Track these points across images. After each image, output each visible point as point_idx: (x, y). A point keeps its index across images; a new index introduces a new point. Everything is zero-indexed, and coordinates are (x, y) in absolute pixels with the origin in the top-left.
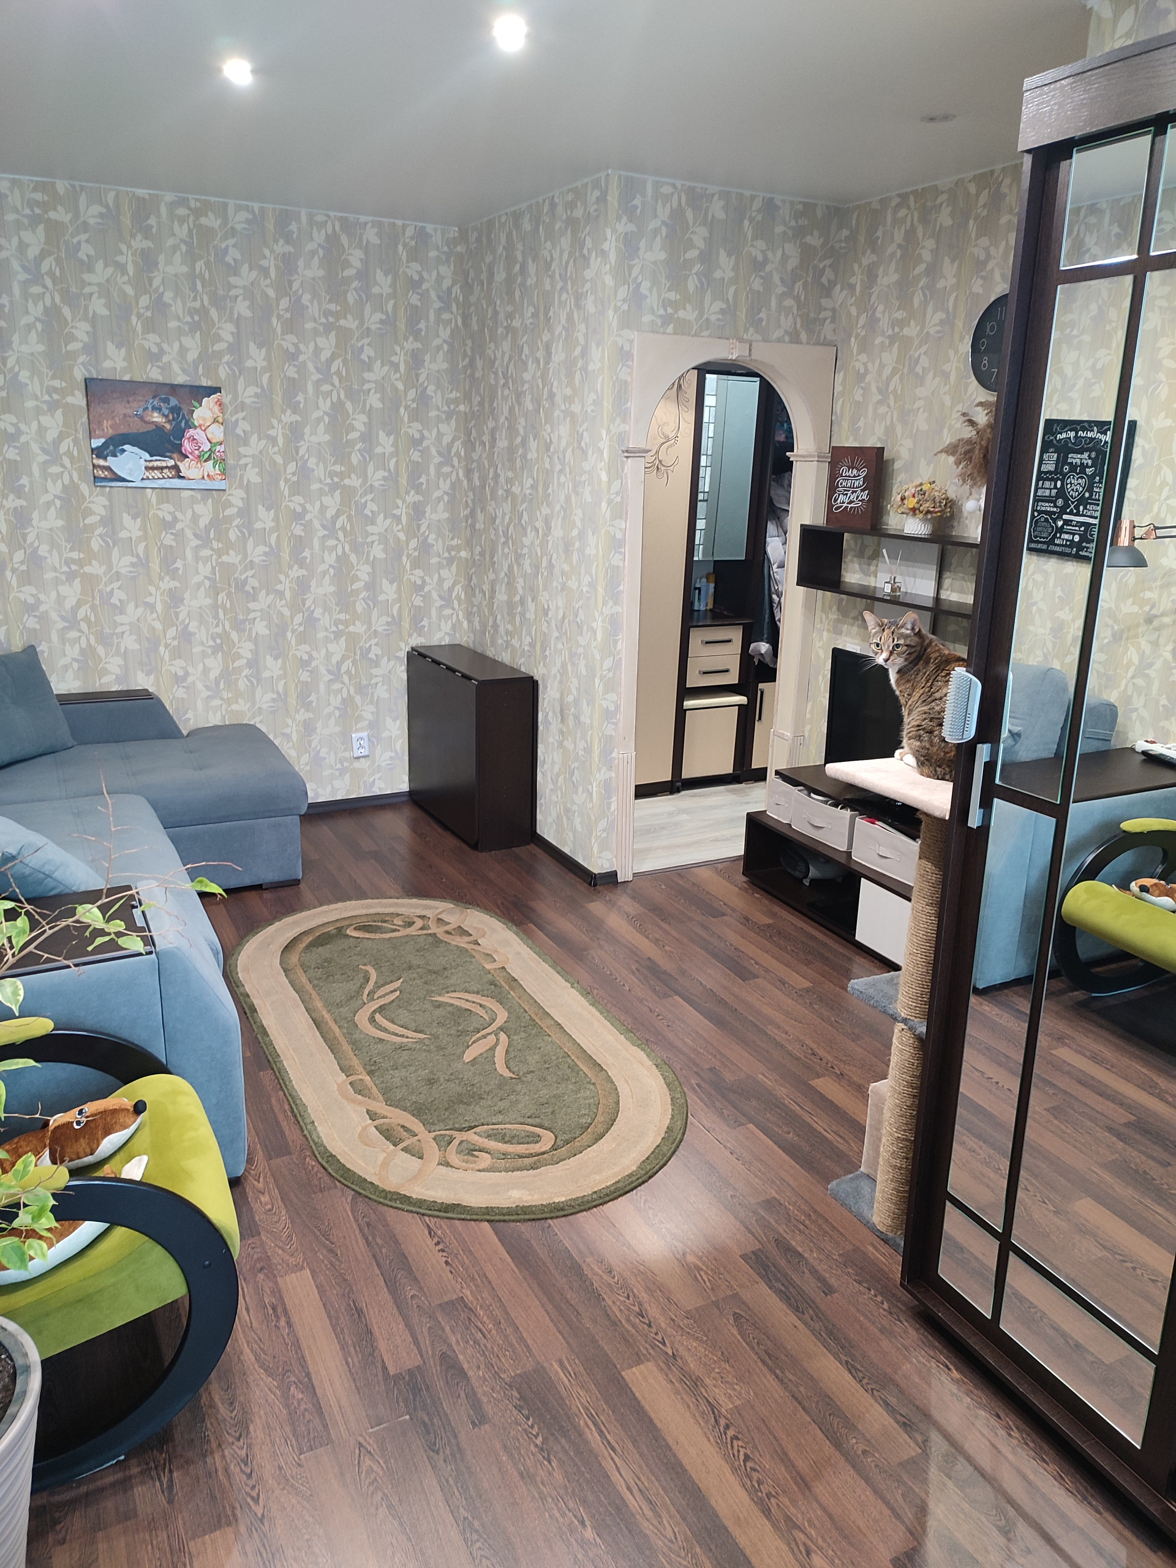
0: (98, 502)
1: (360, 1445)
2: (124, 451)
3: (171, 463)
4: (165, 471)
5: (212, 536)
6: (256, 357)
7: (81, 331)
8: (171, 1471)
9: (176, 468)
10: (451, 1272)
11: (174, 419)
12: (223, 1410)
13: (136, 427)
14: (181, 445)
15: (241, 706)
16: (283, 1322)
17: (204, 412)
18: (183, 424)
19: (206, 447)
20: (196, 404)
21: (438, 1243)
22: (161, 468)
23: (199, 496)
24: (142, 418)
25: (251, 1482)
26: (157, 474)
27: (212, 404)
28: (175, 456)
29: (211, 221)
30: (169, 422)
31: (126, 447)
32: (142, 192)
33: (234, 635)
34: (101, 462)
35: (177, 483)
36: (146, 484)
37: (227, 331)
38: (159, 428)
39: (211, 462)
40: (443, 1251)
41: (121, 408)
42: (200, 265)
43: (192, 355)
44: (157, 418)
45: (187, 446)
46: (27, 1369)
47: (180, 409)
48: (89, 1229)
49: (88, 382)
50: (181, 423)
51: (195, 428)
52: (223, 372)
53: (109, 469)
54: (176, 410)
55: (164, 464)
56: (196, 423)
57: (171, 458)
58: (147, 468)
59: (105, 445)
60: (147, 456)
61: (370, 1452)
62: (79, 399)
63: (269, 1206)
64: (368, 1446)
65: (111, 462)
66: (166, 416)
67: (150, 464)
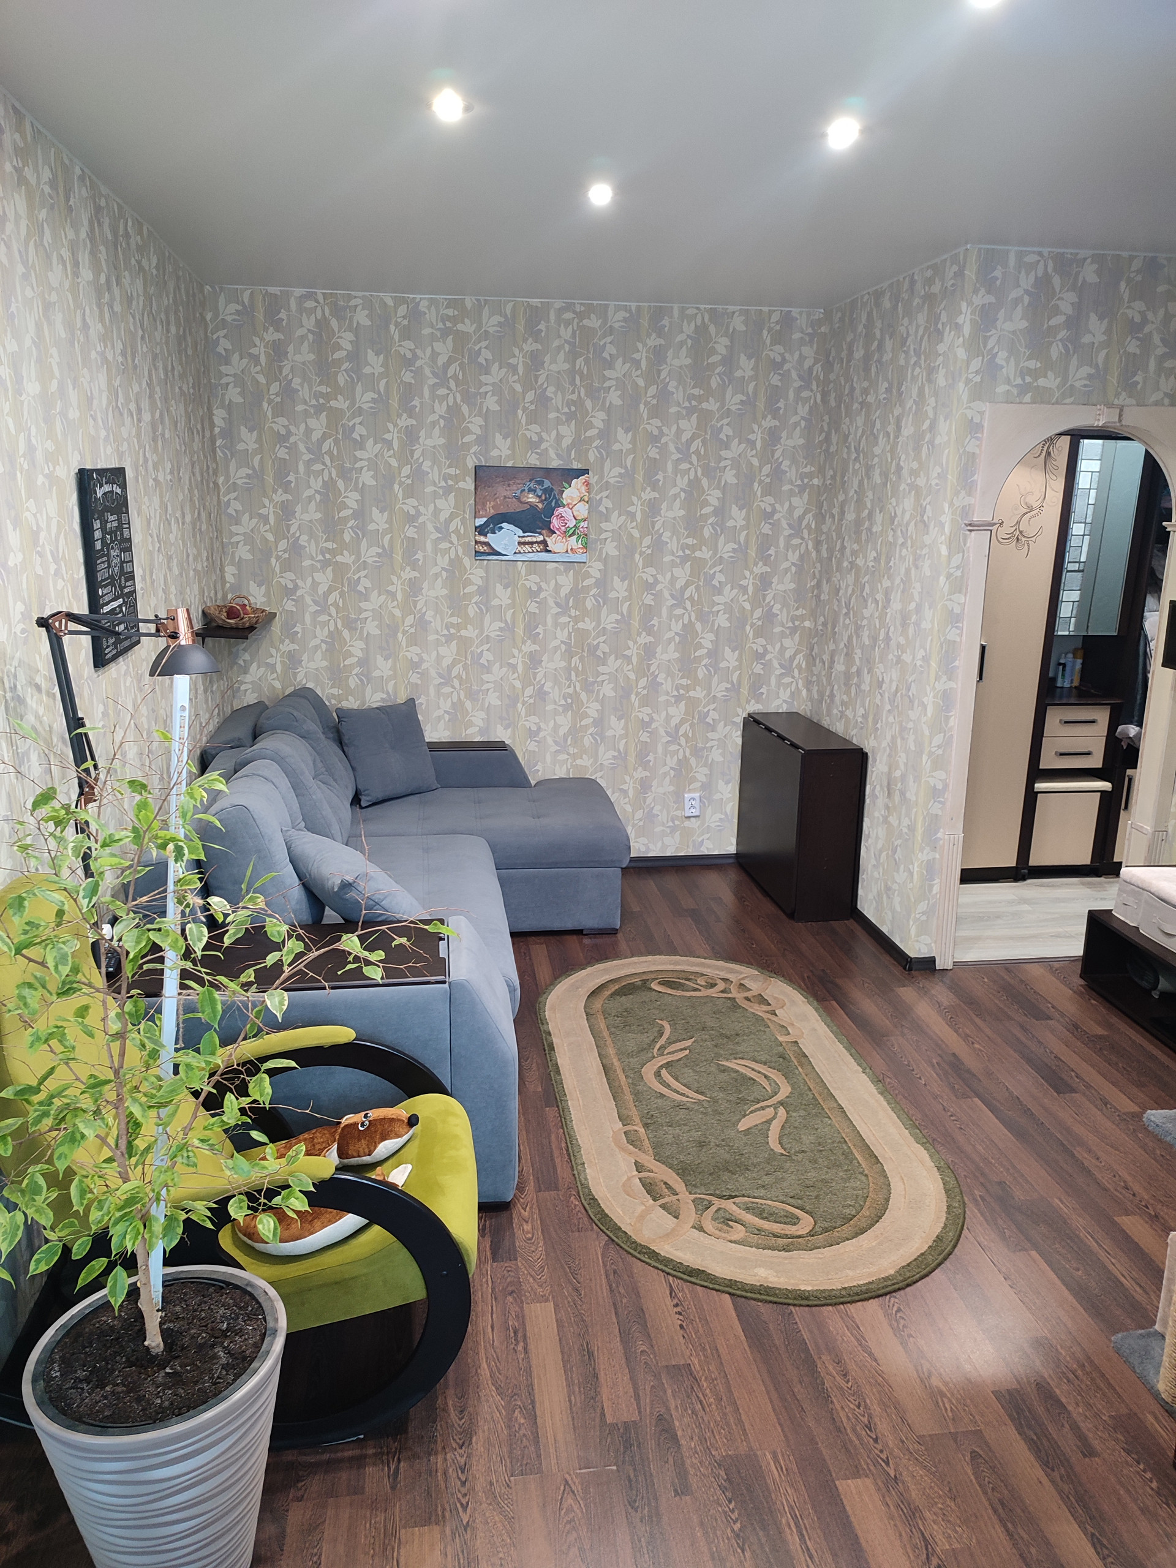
0: (476, 572)
1: (566, 1481)
2: (501, 528)
3: (541, 538)
4: (535, 545)
5: (571, 605)
6: (623, 440)
7: (476, 425)
8: (399, 1460)
9: (544, 543)
10: (684, 1337)
11: (545, 500)
12: (453, 1415)
14: (550, 522)
15: (585, 761)
16: (520, 1348)
17: (573, 492)
18: (553, 504)
19: (572, 523)
20: (566, 485)
21: (676, 1305)
22: (532, 543)
23: (562, 567)
24: (518, 499)
25: (464, 1490)
26: (528, 548)
27: (580, 485)
28: (544, 532)
29: (593, 322)
31: (504, 525)
32: (535, 301)
33: (583, 696)
34: (482, 539)
35: (544, 556)
37: (598, 419)
38: (533, 507)
39: (575, 537)
40: (680, 1314)
41: (502, 491)
42: (580, 362)
43: (566, 442)
44: (532, 498)
46: (275, 1332)
47: (552, 490)
48: (351, 1221)
49: (477, 468)
50: (552, 501)
52: (592, 456)
54: (548, 491)
55: (534, 540)
57: (540, 534)
58: (520, 543)
59: (486, 524)
60: (520, 533)
61: (573, 1492)
62: (469, 484)
63: (530, 1235)
64: (572, 1486)
65: (490, 538)
66: (540, 497)
67: (523, 540)
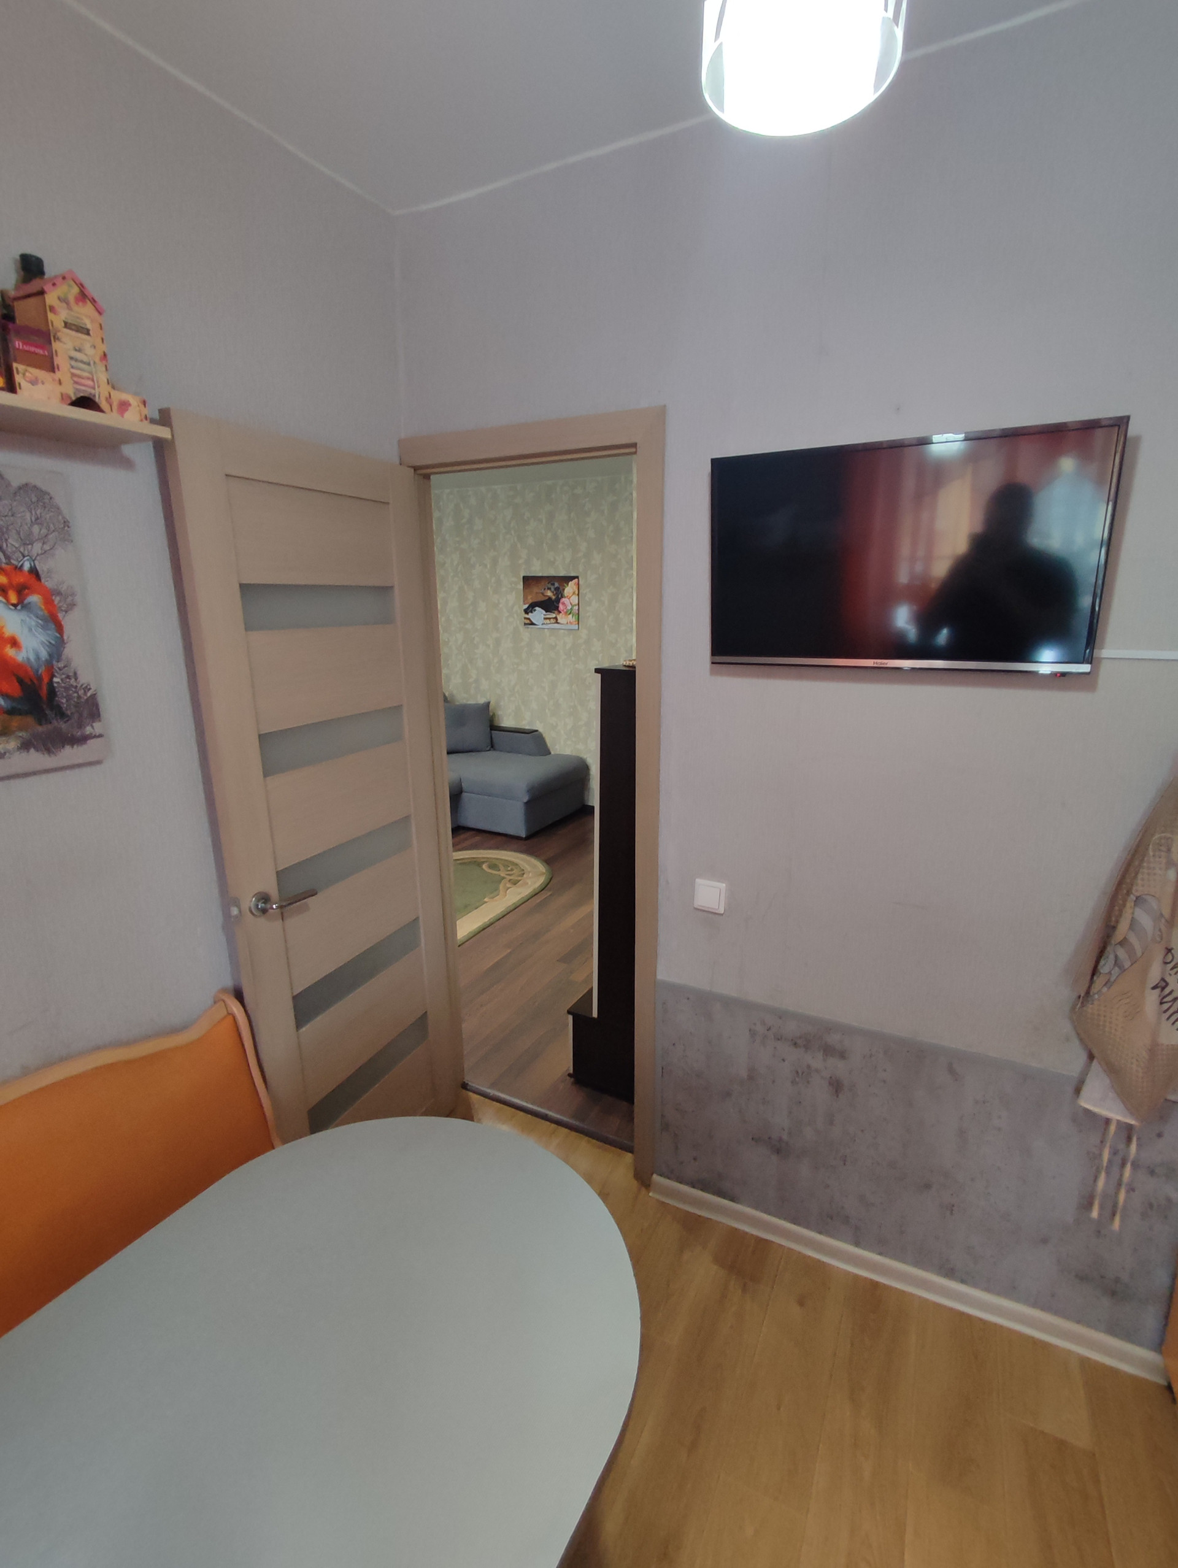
0: (526, 633)
2: (535, 610)
3: (554, 616)
4: (552, 620)
5: (572, 654)
6: (597, 558)
7: (524, 554)
9: (556, 618)
11: (556, 593)
13: (541, 598)
14: (558, 607)
15: (581, 747)
17: (570, 589)
18: (560, 596)
19: (569, 607)
20: (565, 585)
22: (550, 619)
23: (566, 632)
24: (543, 594)
26: (548, 621)
27: (573, 585)
28: (556, 612)
29: (579, 491)
30: (554, 595)
31: (537, 608)
32: (549, 482)
33: (579, 708)
34: (527, 616)
35: (556, 626)
36: (544, 626)
37: (583, 546)
38: (550, 598)
39: (571, 616)
41: (535, 590)
42: (573, 515)
43: (568, 560)
44: (549, 593)
45: (561, 607)
47: (559, 588)
49: (524, 577)
50: (559, 593)
51: (565, 597)
52: (581, 568)
53: (529, 619)
54: (557, 589)
55: (550, 616)
56: (566, 595)
57: (554, 613)
58: (545, 619)
59: (528, 607)
60: (544, 612)
62: (521, 586)
65: (530, 616)
66: (553, 592)
67: (546, 617)
